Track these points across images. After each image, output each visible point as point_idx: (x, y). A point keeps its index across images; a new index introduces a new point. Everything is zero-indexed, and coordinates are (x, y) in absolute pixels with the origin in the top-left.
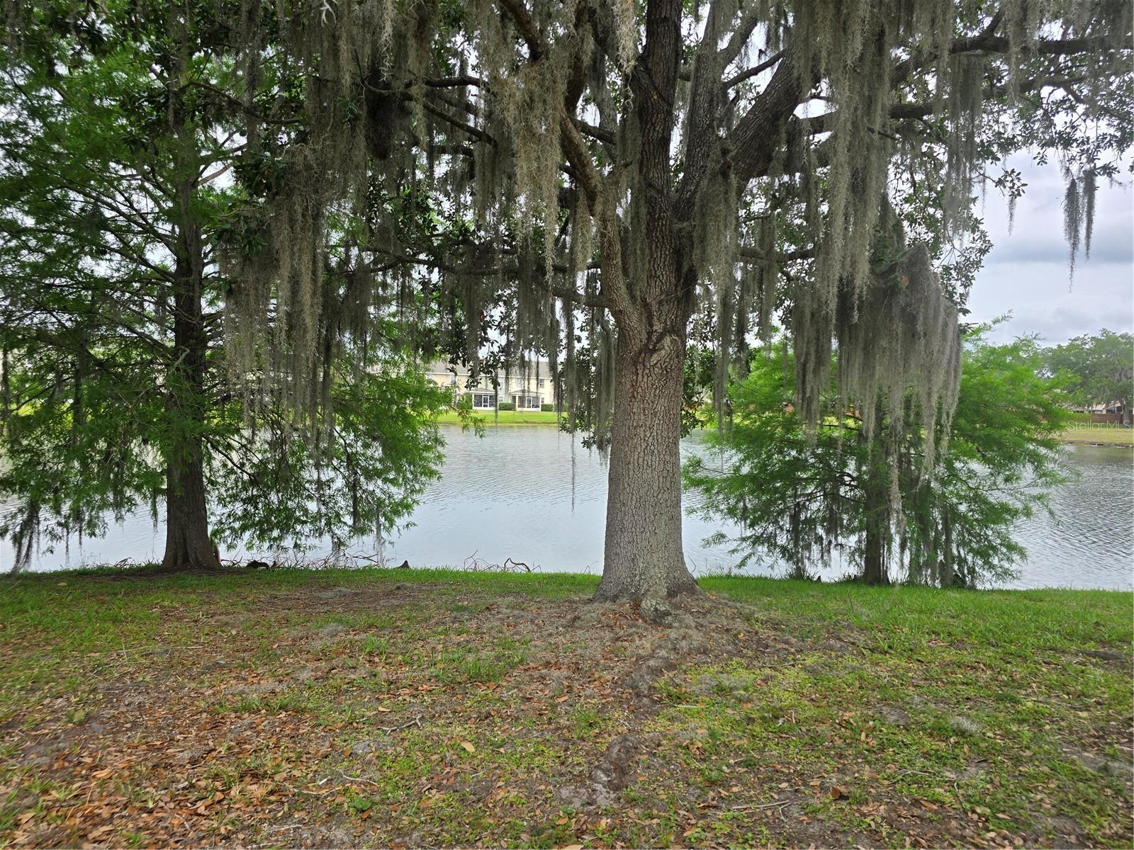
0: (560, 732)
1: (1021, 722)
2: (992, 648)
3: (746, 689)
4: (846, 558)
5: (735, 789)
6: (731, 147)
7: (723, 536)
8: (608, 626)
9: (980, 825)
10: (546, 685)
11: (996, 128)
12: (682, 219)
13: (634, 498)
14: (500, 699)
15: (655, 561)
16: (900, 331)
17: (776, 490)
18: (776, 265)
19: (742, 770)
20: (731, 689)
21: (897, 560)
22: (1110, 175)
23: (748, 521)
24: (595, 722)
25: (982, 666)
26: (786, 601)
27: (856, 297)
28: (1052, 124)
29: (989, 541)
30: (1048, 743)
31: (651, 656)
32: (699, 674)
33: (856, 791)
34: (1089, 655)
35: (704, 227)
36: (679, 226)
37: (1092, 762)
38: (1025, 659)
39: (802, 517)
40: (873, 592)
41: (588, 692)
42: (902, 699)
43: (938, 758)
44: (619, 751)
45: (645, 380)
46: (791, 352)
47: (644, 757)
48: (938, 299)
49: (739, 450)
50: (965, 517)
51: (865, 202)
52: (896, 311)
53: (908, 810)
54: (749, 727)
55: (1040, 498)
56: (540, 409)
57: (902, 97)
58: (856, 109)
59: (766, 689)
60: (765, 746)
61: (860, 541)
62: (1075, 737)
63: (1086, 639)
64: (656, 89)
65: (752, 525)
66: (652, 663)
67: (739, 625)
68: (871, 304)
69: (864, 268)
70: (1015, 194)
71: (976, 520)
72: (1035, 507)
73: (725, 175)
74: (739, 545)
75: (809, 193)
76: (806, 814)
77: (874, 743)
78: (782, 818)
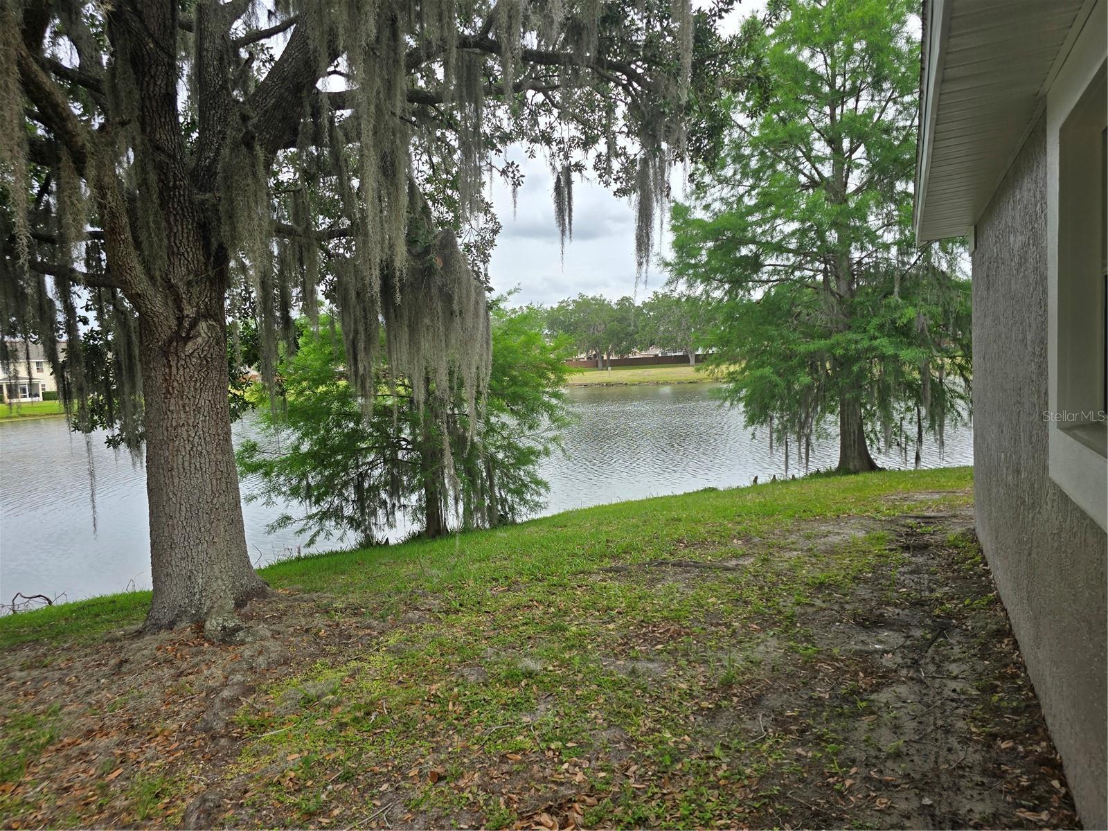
0: (116, 819)
1: (571, 648)
2: (540, 584)
3: (334, 693)
4: (409, 517)
5: (336, 812)
6: (251, 114)
7: (288, 518)
8: (166, 661)
9: (556, 760)
10: (90, 762)
11: (493, 120)
12: (203, 188)
13: (183, 508)
14: (24, 803)
15: (217, 573)
16: (439, 309)
17: (338, 462)
18: (315, 243)
19: (340, 786)
20: (319, 697)
21: (453, 512)
22: (580, 171)
23: (313, 499)
24: (163, 790)
25: (535, 603)
26: (360, 577)
27: (397, 279)
28: (536, 123)
29: (522, 481)
30: (592, 662)
31: (224, 685)
32: (282, 690)
33: (451, 767)
34: (607, 571)
35: (231, 201)
36: (200, 197)
37: (624, 668)
38: (564, 586)
39: (366, 485)
40: (437, 545)
41: (149, 753)
42: (478, 655)
43: (515, 706)
44: (198, 818)
45: (181, 372)
46: (338, 326)
47: (228, 815)
48: (469, 280)
49: (297, 428)
50: (502, 463)
51: (396, 185)
52: (434, 291)
53: (498, 769)
54: (343, 734)
55: (554, 439)
56: (41, 398)
57: (414, 82)
58: (378, 92)
59: (354, 685)
60: (361, 749)
61: (420, 500)
62: (609, 649)
63: (603, 556)
64: (151, 36)
65: (317, 502)
66: (226, 693)
67: (320, 621)
68: (412, 284)
69: (402, 250)
70: (516, 184)
71: (512, 465)
72: (551, 447)
73: (250, 147)
74: (306, 524)
75: (340, 170)
76: (410, 811)
77: (460, 709)
78: (388, 825)
